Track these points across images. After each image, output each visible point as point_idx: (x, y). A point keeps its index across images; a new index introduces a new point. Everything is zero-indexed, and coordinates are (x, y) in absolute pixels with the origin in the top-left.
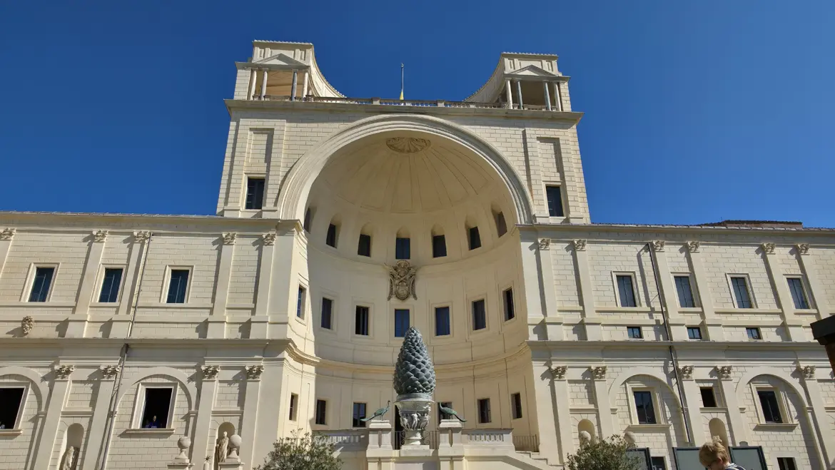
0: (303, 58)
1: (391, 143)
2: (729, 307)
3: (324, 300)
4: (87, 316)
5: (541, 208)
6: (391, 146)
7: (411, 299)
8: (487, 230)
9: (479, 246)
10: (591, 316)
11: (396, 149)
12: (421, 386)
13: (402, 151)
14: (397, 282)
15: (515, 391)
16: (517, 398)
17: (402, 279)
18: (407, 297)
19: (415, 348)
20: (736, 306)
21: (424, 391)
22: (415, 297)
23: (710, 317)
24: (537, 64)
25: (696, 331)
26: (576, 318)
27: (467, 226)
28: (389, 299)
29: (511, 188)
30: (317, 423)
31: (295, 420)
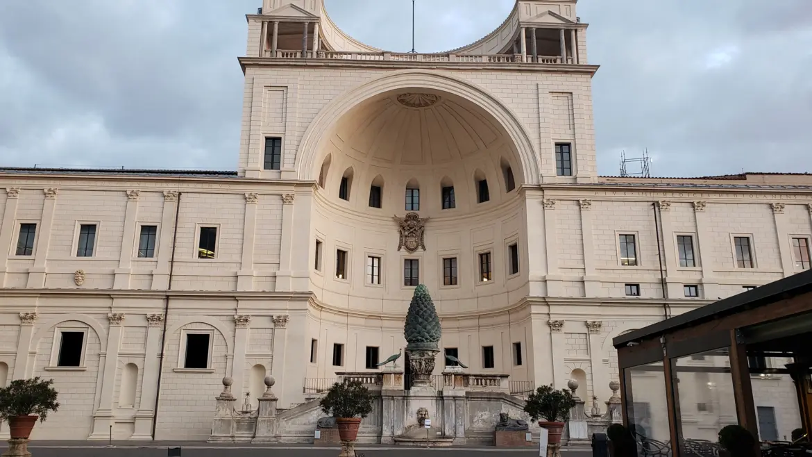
0: (313, 7)
1: (402, 98)
2: (729, 267)
3: (339, 251)
4: (130, 269)
5: (549, 169)
6: (402, 101)
7: (420, 249)
8: (496, 184)
9: (489, 200)
10: (591, 274)
11: (408, 104)
12: (428, 337)
13: (413, 105)
14: (406, 233)
15: (516, 341)
16: (518, 346)
17: (411, 230)
18: (416, 248)
19: (423, 303)
20: (736, 266)
21: (431, 341)
22: (424, 248)
23: (708, 276)
24: (555, 9)
25: (693, 289)
26: (577, 275)
27: (476, 178)
28: (399, 250)
29: (520, 148)
30: (334, 364)
31: (315, 362)
